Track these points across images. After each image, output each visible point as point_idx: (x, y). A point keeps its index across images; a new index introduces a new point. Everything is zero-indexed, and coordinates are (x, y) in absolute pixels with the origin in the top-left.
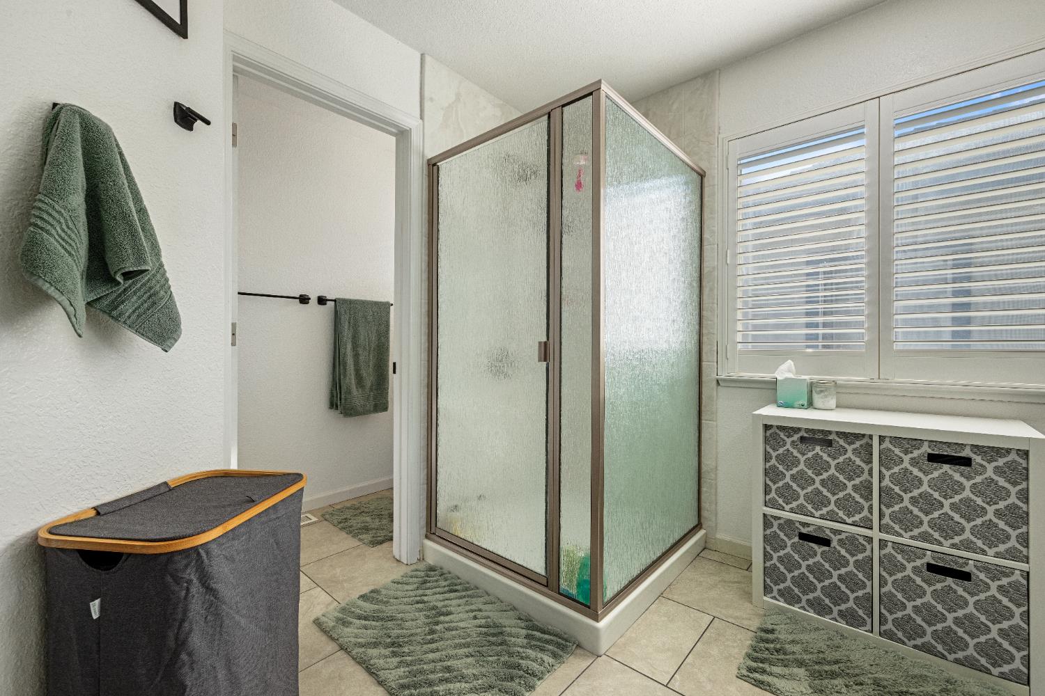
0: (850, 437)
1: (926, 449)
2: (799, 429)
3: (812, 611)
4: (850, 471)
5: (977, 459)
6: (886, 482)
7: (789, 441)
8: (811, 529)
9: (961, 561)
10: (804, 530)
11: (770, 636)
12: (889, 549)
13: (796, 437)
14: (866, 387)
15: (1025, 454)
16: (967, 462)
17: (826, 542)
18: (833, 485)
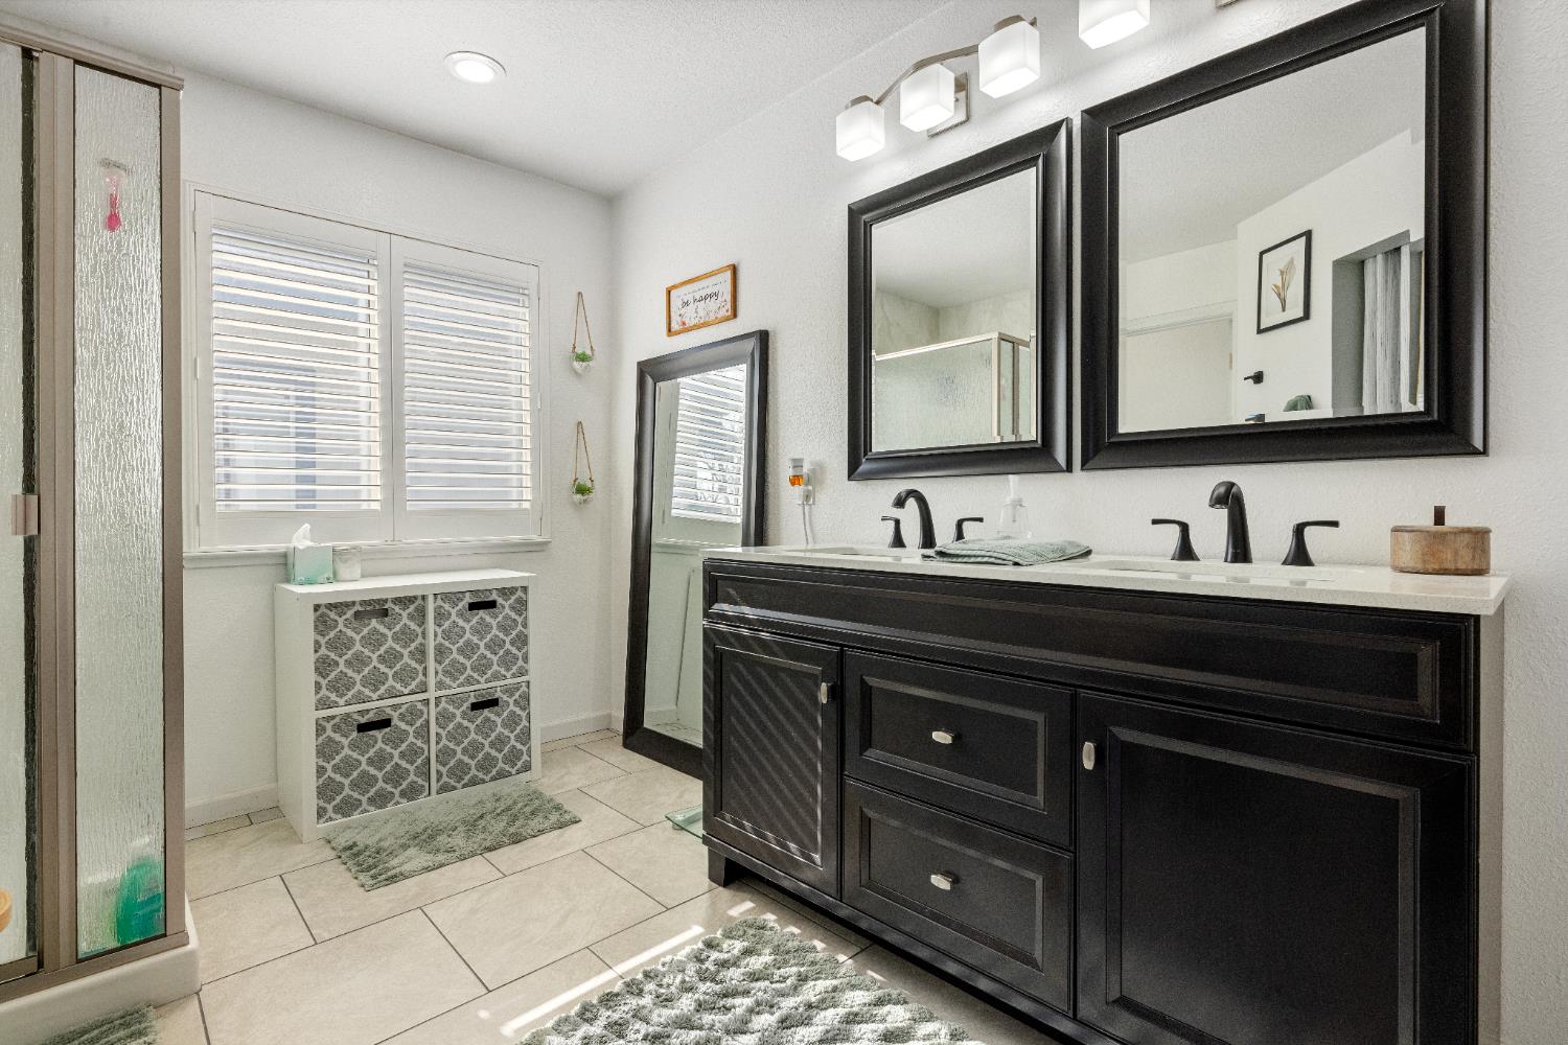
0: (404, 601)
1: (468, 599)
2: (354, 603)
3: (373, 808)
4: (406, 637)
5: (500, 601)
6: (439, 639)
7: (341, 621)
8: (371, 714)
9: (492, 690)
10: (363, 720)
11: (355, 850)
12: (443, 704)
13: (350, 614)
14: (381, 551)
15: (525, 589)
16: (492, 605)
17: (385, 723)
18: (390, 658)
